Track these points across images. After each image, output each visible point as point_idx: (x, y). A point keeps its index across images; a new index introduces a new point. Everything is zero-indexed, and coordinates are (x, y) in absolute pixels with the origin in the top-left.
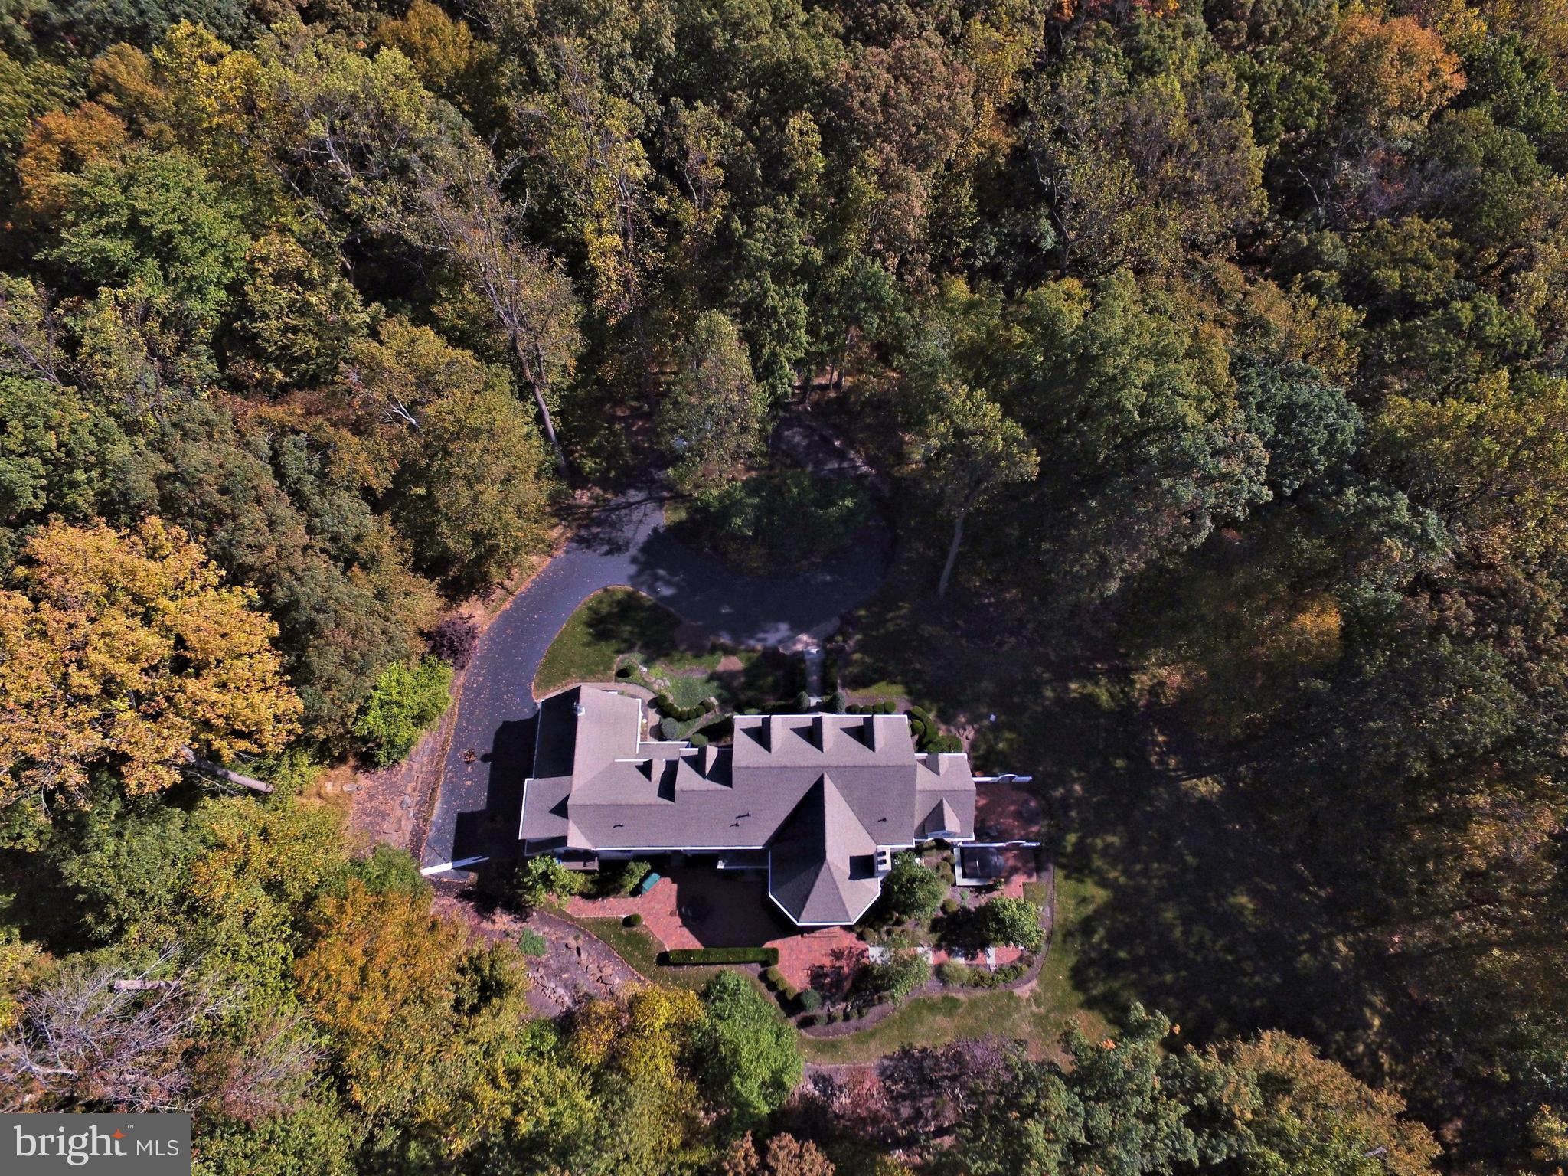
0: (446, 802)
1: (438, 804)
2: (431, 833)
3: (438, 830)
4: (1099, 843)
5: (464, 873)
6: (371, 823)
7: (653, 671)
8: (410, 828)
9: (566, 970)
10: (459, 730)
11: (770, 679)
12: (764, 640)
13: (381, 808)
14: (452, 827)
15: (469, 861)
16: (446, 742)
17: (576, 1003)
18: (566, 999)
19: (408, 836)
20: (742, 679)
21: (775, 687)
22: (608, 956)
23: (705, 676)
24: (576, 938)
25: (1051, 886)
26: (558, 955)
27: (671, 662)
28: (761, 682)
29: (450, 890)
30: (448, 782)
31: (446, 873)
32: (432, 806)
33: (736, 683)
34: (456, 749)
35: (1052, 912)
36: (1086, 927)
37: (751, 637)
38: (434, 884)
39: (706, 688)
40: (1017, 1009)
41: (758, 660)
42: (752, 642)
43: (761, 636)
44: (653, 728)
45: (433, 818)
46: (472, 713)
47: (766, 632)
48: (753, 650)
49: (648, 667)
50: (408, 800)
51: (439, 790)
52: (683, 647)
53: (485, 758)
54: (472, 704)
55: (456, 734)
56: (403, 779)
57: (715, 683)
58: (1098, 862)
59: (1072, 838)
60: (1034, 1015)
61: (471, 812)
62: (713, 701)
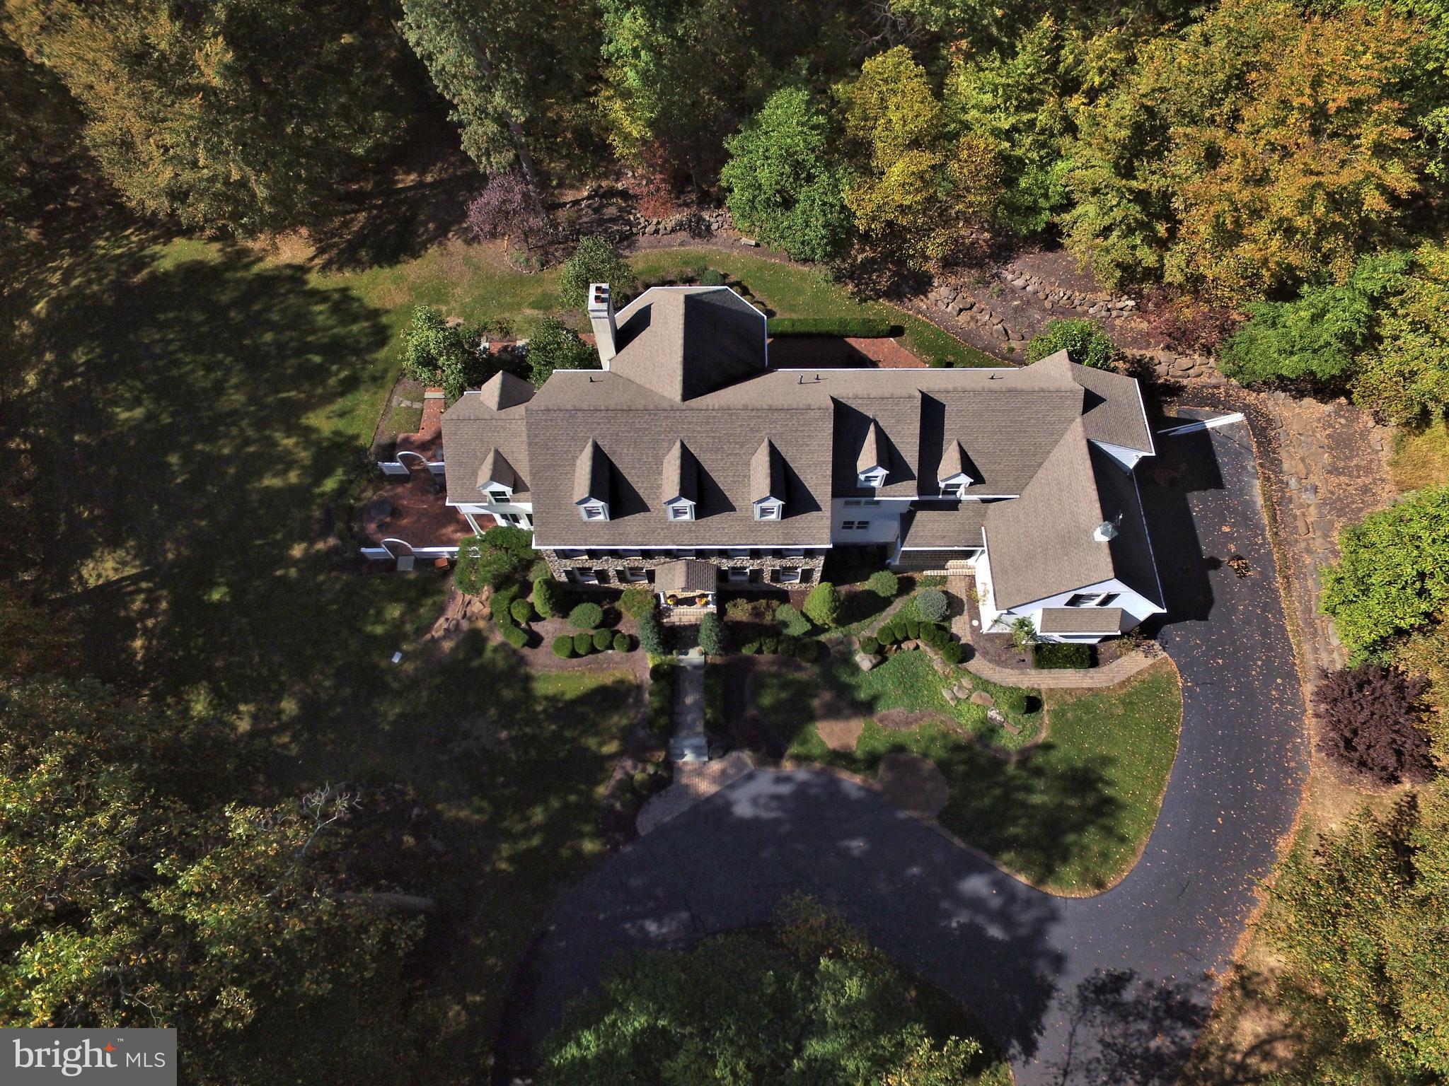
0: (1250, 504)
1: (1260, 501)
2: (1252, 464)
3: (1244, 468)
4: (293, 477)
5: (1183, 416)
6: (1350, 458)
7: (975, 714)
8: (1286, 466)
9: (1016, 309)
10: (1272, 604)
11: (767, 700)
12: (779, 780)
13: (1344, 479)
14: (1224, 471)
15: (1183, 430)
16: (1288, 587)
17: (997, 275)
18: (1010, 277)
19: (1283, 455)
20: (816, 703)
21: (760, 685)
22: (966, 335)
23: (881, 710)
24: (1011, 350)
25: (381, 428)
26: (1031, 326)
27: (945, 736)
28: (783, 695)
29: (1196, 396)
30: (1257, 528)
31: (1209, 417)
32: (1267, 497)
33: (827, 696)
34: (1266, 577)
35: (389, 401)
36: (350, 385)
37: (804, 785)
38: (1219, 402)
39: (877, 686)
40: (464, 306)
41: (788, 740)
42: (802, 775)
43: (785, 789)
44: (960, 613)
45: (1257, 483)
46: (1265, 634)
47: (776, 797)
48: (800, 759)
49: (985, 720)
50: (1307, 497)
51: (1266, 520)
52: (930, 764)
53: (1215, 564)
54: (1270, 648)
55: (1276, 600)
56: (1332, 523)
57: (863, 695)
58: (304, 455)
59: (330, 485)
60: (447, 303)
61: (1205, 489)
62: (864, 661)
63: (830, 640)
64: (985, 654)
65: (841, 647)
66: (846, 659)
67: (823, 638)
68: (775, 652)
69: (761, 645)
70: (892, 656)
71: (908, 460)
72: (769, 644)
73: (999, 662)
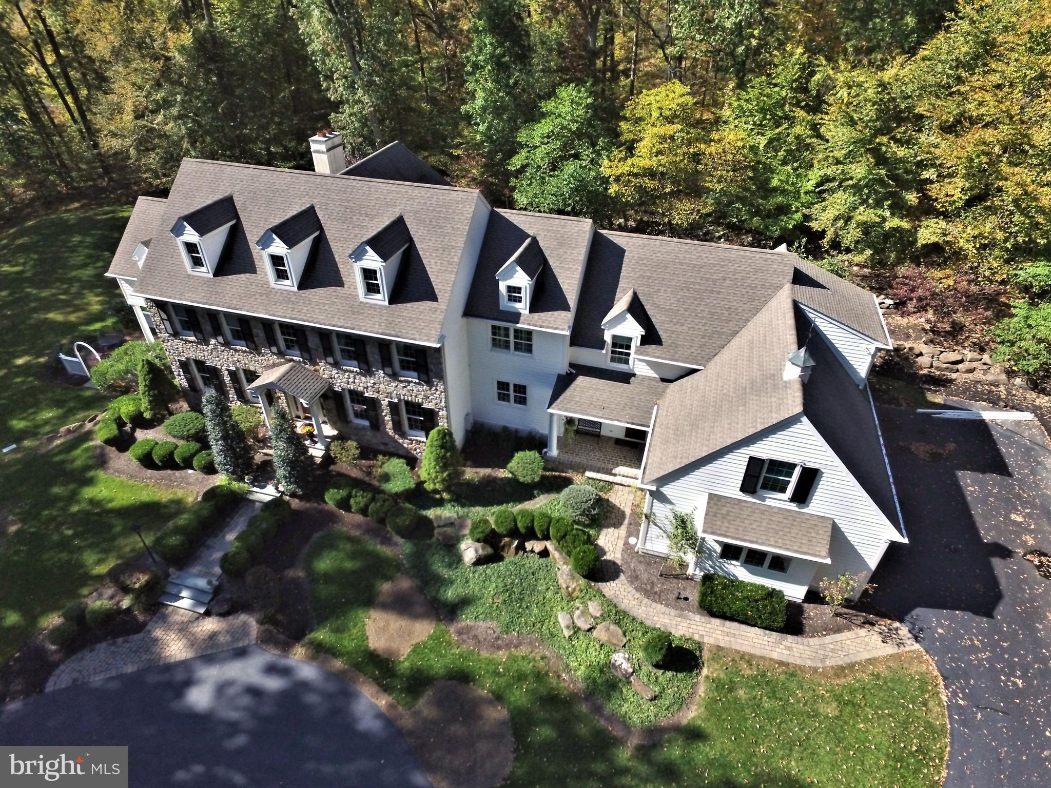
3: (1039, 463)
7: (595, 656)
11: (324, 564)
12: (271, 669)
14: (1011, 461)
15: (951, 413)
20: (386, 587)
21: (329, 543)
23: (466, 619)
27: (539, 676)
28: (349, 565)
29: (968, 390)
31: (986, 410)
33: (405, 584)
37: (304, 686)
38: (999, 399)
39: (473, 587)
41: (321, 621)
42: (308, 672)
43: (273, 684)
47: (254, 692)
48: (320, 651)
49: (608, 667)
53: (1002, 552)
57: (450, 594)
61: (984, 472)
62: (469, 550)
63: (439, 518)
64: (634, 578)
65: (448, 530)
66: (450, 547)
67: (431, 513)
68: (364, 511)
69: (349, 496)
70: (510, 557)
71: (564, 287)
72: (359, 499)
73: (650, 593)
